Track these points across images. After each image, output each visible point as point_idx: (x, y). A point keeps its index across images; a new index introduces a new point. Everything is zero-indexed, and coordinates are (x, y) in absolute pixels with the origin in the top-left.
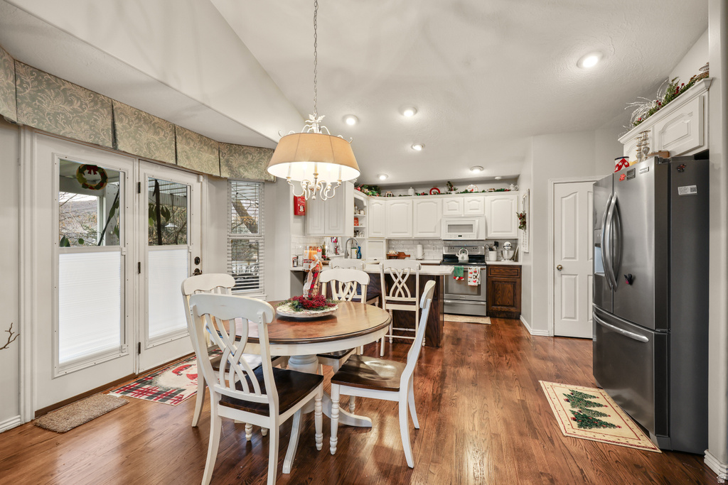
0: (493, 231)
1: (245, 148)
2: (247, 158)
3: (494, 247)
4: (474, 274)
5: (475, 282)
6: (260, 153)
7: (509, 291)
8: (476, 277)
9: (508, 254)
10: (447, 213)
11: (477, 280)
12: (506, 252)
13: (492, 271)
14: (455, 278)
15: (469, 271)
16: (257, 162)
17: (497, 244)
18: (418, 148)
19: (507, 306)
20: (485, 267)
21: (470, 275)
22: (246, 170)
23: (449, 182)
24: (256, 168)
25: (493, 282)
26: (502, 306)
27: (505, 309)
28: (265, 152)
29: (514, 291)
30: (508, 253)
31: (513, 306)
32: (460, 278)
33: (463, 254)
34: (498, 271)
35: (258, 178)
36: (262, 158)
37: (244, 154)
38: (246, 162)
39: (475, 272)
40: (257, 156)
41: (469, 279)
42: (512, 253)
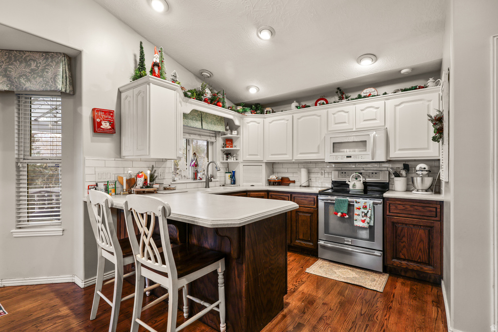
0: (398, 148)
1: (27, 54)
2: (30, 65)
3: (403, 173)
4: (362, 210)
5: (363, 221)
6: (46, 59)
7: (421, 240)
8: (366, 215)
9: (422, 182)
10: (333, 127)
11: (368, 220)
12: (419, 179)
13: (392, 207)
14: (336, 214)
15: (356, 205)
16: (43, 70)
17: (407, 167)
18: (266, 35)
19: (417, 262)
20: (381, 201)
21: (356, 212)
22: (29, 80)
23: (338, 88)
24: (41, 76)
25: (393, 223)
26: (408, 260)
27: (412, 265)
28: (52, 57)
29: (430, 241)
30: (422, 180)
31: (429, 264)
32: (343, 215)
33: (355, 182)
34: (401, 207)
35: (42, 89)
36: (48, 65)
37: (26, 61)
38: (28, 70)
39: (365, 207)
40: (42, 62)
41: (355, 217)
42: (428, 181)
